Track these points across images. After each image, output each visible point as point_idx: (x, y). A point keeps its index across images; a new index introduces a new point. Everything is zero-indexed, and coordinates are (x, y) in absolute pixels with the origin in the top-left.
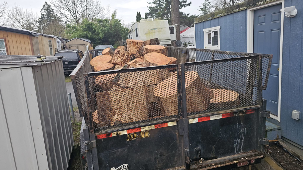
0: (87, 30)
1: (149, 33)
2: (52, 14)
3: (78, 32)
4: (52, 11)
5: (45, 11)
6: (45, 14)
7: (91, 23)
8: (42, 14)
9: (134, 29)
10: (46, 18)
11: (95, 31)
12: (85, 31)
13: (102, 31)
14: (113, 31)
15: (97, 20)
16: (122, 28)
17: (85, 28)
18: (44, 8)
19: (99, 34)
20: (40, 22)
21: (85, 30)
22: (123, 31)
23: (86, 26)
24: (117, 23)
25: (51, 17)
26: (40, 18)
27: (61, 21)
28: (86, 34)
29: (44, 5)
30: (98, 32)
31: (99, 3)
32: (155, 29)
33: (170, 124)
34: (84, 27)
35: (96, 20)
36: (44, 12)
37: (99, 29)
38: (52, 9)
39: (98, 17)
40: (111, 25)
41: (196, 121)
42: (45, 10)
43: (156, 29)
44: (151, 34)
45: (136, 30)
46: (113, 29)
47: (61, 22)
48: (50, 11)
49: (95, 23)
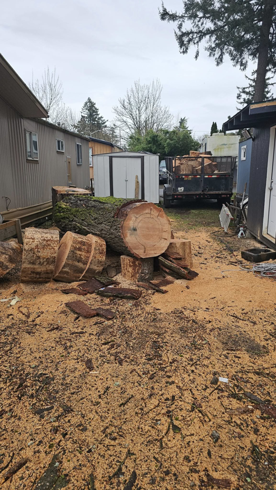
0: (151, 143)
1: (218, 149)
2: (95, 116)
3: (142, 145)
4: (96, 111)
5: (87, 111)
6: (86, 116)
7: (156, 135)
8: (82, 116)
9: (204, 144)
10: (87, 122)
11: (160, 144)
12: (149, 144)
13: (169, 144)
14: (180, 145)
15: (163, 131)
16: (192, 141)
17: (150, 141)
18: (86, 107)
19: (164, 148)
20: (79, 127)
21: (149, 142)
22: (193, 146)
23: (150, 138)
24: (187, 136)
25: (94, 120)
26: (79, 122)
27: (106, 126)
28: (151, 147)
29: (86, 103)
30: (163, 146)
31: (167, 109)
32: (224, 144)
33: (198, 176)
34: (149, 139)
35: (161, 130)
36: (85, 113)
37: (165, 142)
38: (96, 108)
39: (165, 126)
40: (179, 138)
41: (207, 177)
42: (86, 109)
43: (226, 145)
44: (219, 150)
45: (206, 144)
46: (181, 143)
47: (106, 129)
48: (94, 112)
49: (160, 134)
